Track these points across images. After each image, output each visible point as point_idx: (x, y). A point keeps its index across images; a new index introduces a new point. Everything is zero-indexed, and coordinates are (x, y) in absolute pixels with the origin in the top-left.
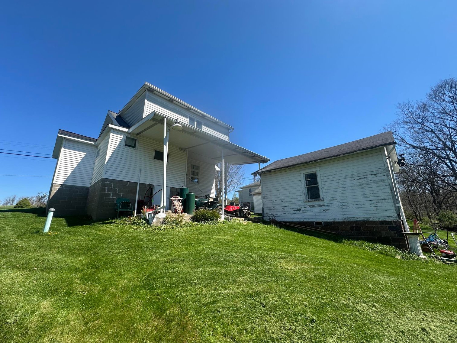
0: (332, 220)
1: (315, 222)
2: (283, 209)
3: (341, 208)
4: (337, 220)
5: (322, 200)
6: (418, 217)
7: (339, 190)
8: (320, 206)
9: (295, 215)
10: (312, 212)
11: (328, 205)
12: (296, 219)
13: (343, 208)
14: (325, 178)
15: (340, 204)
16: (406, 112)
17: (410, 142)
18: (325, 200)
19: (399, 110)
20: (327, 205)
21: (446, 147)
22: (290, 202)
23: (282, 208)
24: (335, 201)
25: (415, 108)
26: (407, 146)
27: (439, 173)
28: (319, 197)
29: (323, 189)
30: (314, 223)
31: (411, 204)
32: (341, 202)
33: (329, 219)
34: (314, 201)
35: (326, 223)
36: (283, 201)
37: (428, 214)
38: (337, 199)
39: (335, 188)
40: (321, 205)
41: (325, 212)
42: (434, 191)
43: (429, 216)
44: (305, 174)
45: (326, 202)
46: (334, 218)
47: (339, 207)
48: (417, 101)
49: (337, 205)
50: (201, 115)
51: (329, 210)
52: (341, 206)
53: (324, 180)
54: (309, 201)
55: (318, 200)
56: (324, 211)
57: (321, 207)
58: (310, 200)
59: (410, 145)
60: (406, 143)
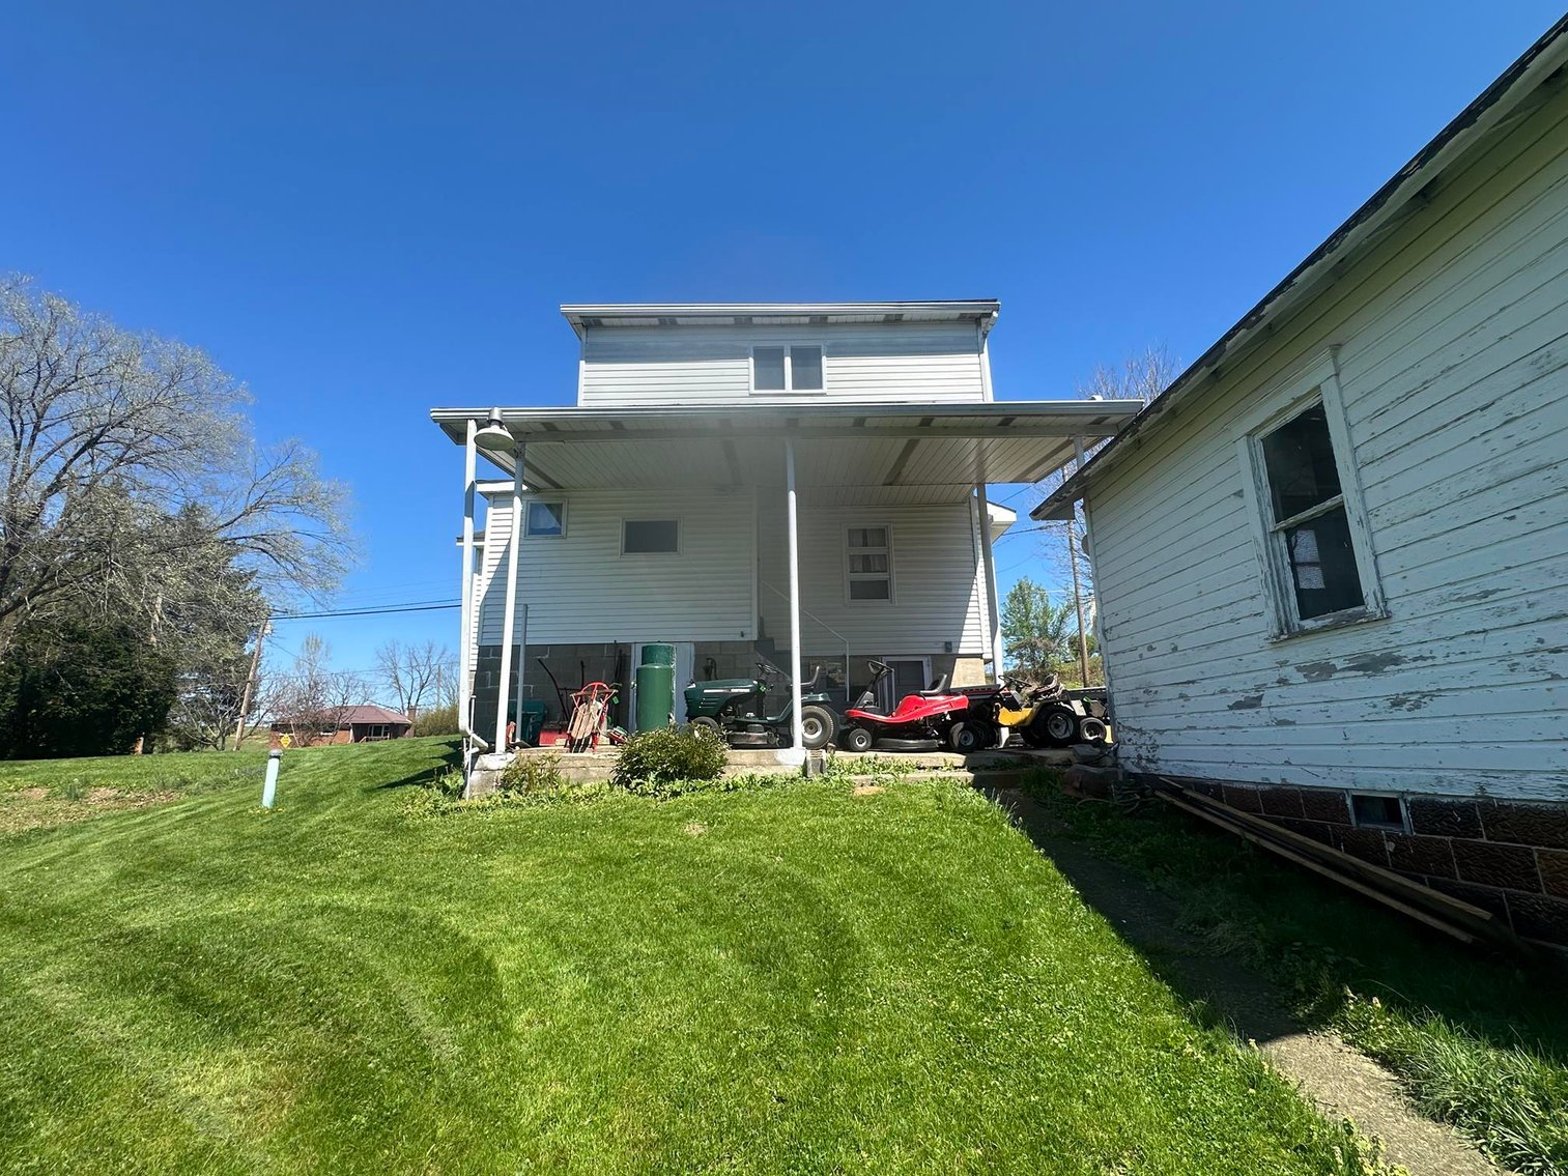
0: (1465, 790)
1: (1355, 799)
2: (1182, 696)
3: (1528, 676)
4: (1505, 790)
5: (1373, 620)
7: (1497, 499)
8: (1369, 665)
9: (1236, 737)
10: (1322, 717)
11: (1425, 650)
12: (1246, 765)
13: (1555, 677)
14: (1380, 426)
15: (1521, 640)
18: (1400, 611)
20: (1414, 651)
22: (1208, 646)
23: (1180, 689)
24: (1473, 617)
28: (1357, 599)
29: (1375, 525)
30: (1349, 802)
32: (1525, 614)
33: (1439, 780)
34: (1336, 626)
35: (1432, 812)
36: (1175, 649)
38: (1486, 594)
39: (1462, 496)
40: (1374, 658)
41: (1402, 713)
44: (1263, 433)
45: (1405, 633)
46: (1485, 772)
47: (1513, 668)
49: (1493, 646)
50: (807, 320)
51: (1431, 695)
52: (1530, 653)
53: (1379, 448)
54: (1304, 633)
55: (1351, 621)
56: (1397, 703)
57: (1380, 678)
58: (1309, 624)
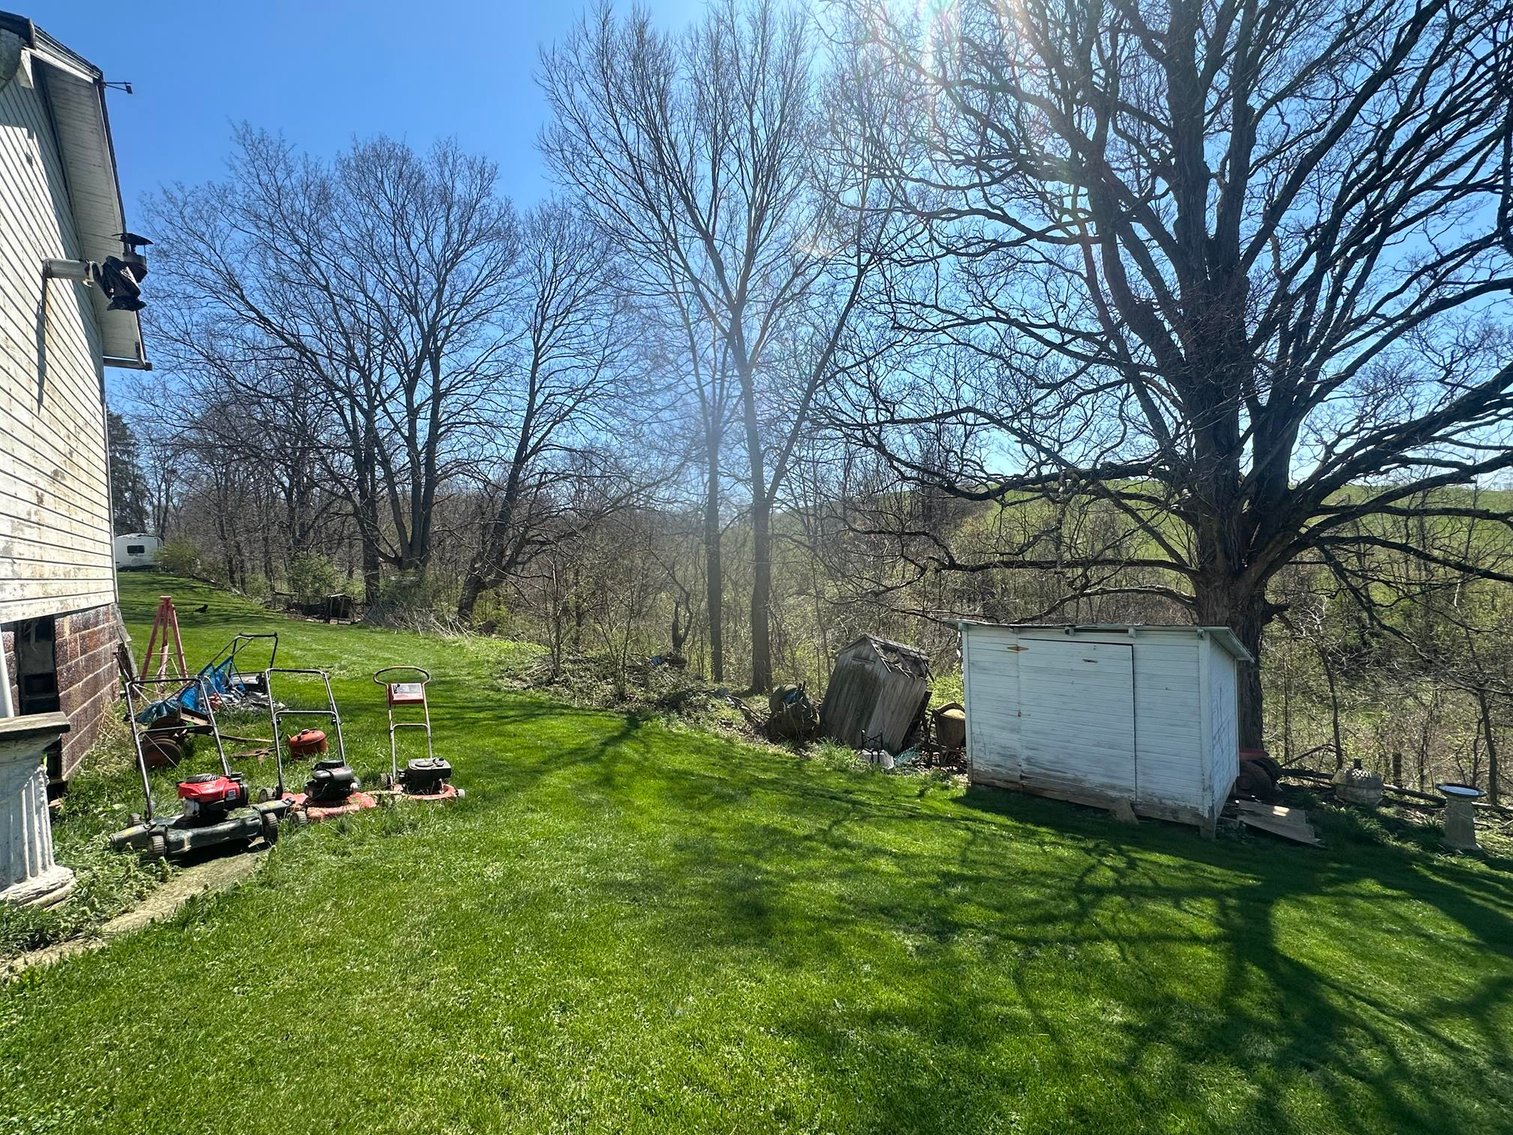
6: (237, 576)
16: (265, 178)
17: (257, 299)
19: (241, 152)
21: (351, 362)
25: (294, 175)
26: (242, 309)
27: (323, 438)
31: (222, 531)
37: (268, 564)
42: (300, 490)
43: (269, 572)
48: (306, 155)
59: (252, 309)
60: (242, 297)
